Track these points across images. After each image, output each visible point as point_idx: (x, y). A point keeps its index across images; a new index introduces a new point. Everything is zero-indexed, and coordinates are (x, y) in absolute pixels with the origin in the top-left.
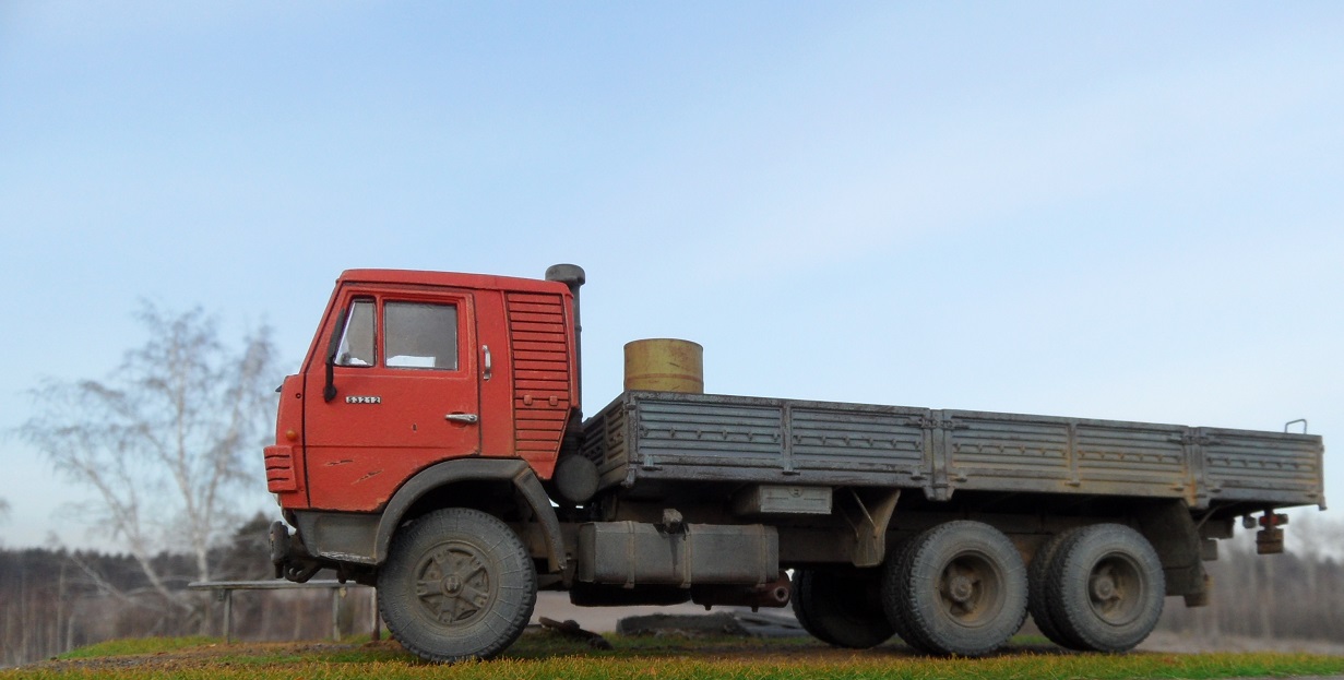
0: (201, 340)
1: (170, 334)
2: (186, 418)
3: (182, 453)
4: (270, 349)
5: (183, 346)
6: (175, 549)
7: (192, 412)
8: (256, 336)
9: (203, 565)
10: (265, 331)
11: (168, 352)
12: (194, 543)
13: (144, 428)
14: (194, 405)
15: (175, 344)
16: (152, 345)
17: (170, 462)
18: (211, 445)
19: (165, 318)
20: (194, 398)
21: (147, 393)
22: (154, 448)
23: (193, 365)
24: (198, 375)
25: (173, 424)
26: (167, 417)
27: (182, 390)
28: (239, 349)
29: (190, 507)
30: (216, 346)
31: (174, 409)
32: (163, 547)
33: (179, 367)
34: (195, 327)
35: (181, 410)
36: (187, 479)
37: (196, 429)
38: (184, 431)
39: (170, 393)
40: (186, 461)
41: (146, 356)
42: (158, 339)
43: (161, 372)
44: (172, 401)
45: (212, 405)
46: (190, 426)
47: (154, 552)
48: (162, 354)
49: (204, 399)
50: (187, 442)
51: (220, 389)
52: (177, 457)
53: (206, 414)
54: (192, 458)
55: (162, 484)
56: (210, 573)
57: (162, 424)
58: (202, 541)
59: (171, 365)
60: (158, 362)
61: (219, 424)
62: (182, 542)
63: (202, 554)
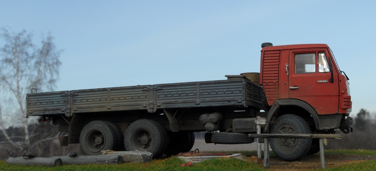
0: (25, 43)
1: (14, 41)
2: (20, 74)
3: (18, 87)
4: (51, 45)
5: (19, 46)
6: (16, 125)
7: (22, 71)
8: (46, 41)
9: (27, 131)
10: (50, 38)
11: (13, 48)
12: (24, 122)
13: (4, 78)
14: (23, 69)
15: (16, 45)
16: (7, 46)
17: (14, 91)
18: (29, 84)
19: (12, 35)
20: (23, 66)
21: (5, 65)
22: (8, 86)
23: (22, 53)
24: (24, 57)
25: (15, 76)
26: (12, 74)
27: (18, 63)
28: (40, 46)
29: (21, 108)
30: (31, 45)
31: (15, 71)
32: (11, 125)
33: (17, 54)
34: (23, 38)
35: (18, 71)
36: (20, 97)
37: (24, 77)
38: (19, 79)
39: (13, 64)
40: (20, 90)
41: (4, 50)
42: (9, 44)
43: (10, 56)
44: (15, 67)
45: (29, 68)
46: (21, 77)
47: (7, 127)
48: (11, 49)
49: (26, 66)
50: (20, 83)
51: (33, 62)
52: (16, 89)
53: (28, 72)
54: (22, 89)
55: (11, 100)
56: (30, 134)
57: (11, 76)
58: (26, 122)
59: (14, 53)
60: (9, 53)
61: (32, 76)
62: (19, 122)
63: (26, 127)
